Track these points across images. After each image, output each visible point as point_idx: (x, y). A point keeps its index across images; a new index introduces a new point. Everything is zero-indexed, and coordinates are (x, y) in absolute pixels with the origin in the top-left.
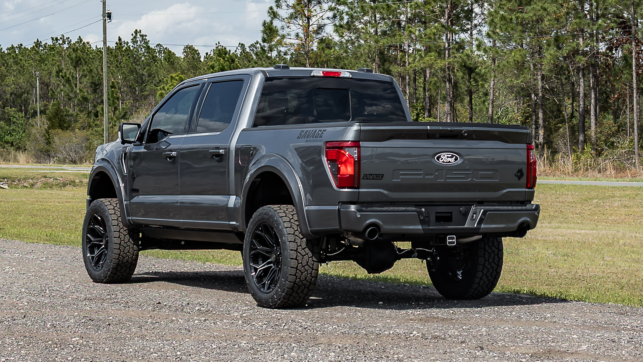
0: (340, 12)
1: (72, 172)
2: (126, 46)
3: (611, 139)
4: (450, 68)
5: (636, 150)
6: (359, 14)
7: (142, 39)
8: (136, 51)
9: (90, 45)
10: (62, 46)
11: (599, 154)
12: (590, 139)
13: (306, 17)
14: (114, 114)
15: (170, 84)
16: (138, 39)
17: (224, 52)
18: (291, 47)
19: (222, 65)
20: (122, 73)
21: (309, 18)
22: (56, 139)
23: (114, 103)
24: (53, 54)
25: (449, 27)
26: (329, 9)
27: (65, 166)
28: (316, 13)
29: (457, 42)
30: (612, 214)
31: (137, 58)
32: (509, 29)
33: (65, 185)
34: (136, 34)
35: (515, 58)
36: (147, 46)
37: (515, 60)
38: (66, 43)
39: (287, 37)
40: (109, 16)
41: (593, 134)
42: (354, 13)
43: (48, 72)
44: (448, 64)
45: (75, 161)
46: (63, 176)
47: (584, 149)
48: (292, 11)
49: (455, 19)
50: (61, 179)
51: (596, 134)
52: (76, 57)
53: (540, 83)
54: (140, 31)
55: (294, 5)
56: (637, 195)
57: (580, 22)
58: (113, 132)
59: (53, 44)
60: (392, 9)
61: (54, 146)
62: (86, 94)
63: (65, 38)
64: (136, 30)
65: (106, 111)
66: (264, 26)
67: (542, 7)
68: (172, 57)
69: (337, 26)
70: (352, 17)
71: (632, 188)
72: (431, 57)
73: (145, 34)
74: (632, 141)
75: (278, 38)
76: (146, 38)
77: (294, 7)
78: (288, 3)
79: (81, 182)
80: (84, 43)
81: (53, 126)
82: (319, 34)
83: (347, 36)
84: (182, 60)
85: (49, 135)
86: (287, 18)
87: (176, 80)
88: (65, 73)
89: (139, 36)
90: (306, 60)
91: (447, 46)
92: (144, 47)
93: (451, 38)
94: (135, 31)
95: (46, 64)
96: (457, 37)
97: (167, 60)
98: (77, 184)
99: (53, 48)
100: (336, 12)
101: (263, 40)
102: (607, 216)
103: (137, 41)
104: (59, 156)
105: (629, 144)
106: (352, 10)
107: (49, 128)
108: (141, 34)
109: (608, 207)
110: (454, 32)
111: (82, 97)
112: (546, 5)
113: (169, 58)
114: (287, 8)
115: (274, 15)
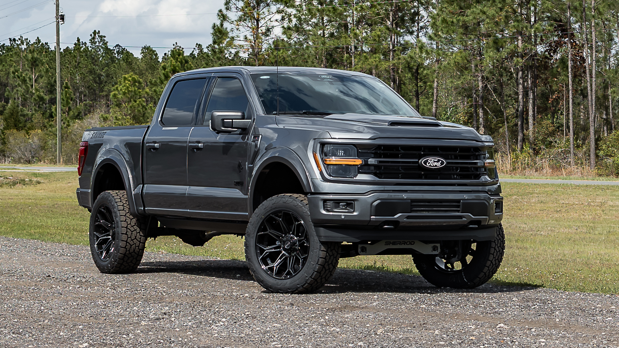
0: (288, 15)
1: (23, 171)
2: (84, 47)
3: (548, 139)
4: (395, 69)
5: (572, 149)
6: (307, 17)
7: (101, 40)
8: (94, 52)
9: (49, 46)
10: (20, 47)
11: (536, 152)
12: (528, 139)
13: (255, 19)
14: (68, 114)
15: (124, 84)
16: (96, 40)
17: (178, 52)
18: (241, 48)
19: (174, 66)
20: (80, 74)
21: (258, 21)
22: (11, 139)
23: (68, 103)
24: (11, 54)
25: (393, 29)
26: (277, 12)
27: (18, 166)
28: (265, 16)
29: (401, 44)
30: (528, 209)
31: (96, 58)
32: (450, 32)
33: (14, 184)
34: (95, 35)
35: (456, 60)
36: (105, 46)
37: (455, 62)
38: (25, 44)
39: (237, 39)
40: (62, 17)
41: (531, 134)
42: (302, 15)
43: (6, 73)
44: (393, 65)
45: (29, 161)
46: (13, 175)
47: (522, 148)
48: (240, 13)
49: (400, 22)
50: (11, 178)
51: (533, 133)
52: (32, 58)
53: (480, 84)
54: (99, 32)
55: (242, 7)
56: (554, 192)
57: (518, 26)
58: (67, 132)
59: (11, 45)
60: (338, 11)
61: (9, 147)
62: (42, 94)
63: (23, 39)
64: (95, 31)
65: (59, 111)
66: (213, 28)
67: (481, 11)
68: (130, 58)
69: (285, 28)
70: (299, 19)
71: (552, 185)
72: (375, 58)
73: (103, 35)
74: (568, 140)
75: (228, 40)
76: (105, 39)
77: (242, 10)
78: (237, 6)
79: (30, 180)
80: (42, 44)
81: (8, 126)
82: (268, 36)
83: (295, 37)
84: (140, 61)
85: (4, 135)
86: (236, 21)
87: (129, 81)
88: (21, 73)
89: (98, 37)
90: (255, 61)
91: (391, 48)
92: (102, 48)
93: (396, 40)
94: (93, 31)
95: (4, 65)
96: (401, 39)
97: (125, 61)
98: (27, 182)
99: (11, 49)
100: (284, 15)
101: (213, 42)
102: (523, 211)
103: (96, 42)
104: (14, 156)
105: (565, 143)
106: (300, 12)
107: (4, 128)
108: (100, 35)
109: (525, 203)
110: (399, 35)
111: (38, 96)
112: (485, 9)
113: (127, 59)
114: (236, 10)
115: (223, 17)
